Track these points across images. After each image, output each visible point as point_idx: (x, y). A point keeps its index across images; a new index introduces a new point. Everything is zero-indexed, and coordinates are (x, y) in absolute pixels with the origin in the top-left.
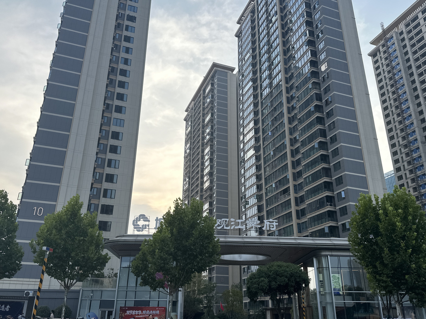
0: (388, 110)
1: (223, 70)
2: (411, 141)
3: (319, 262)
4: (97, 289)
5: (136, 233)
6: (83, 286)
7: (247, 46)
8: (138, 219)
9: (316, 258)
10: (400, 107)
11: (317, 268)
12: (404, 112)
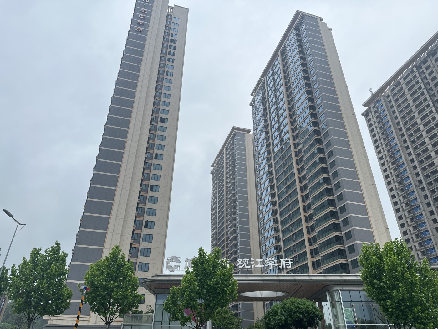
0: (383, 160)
1: (241, 132)
2: (406, 185)
3: (332, 297)
4: (136, 324)
5: (169, 273)
6: (124, 322)
7: (260, 112)
8: (171, 260)
9: (329, 293)
10: (393, 157)
11: (330, 303)
12: (397, 161)
